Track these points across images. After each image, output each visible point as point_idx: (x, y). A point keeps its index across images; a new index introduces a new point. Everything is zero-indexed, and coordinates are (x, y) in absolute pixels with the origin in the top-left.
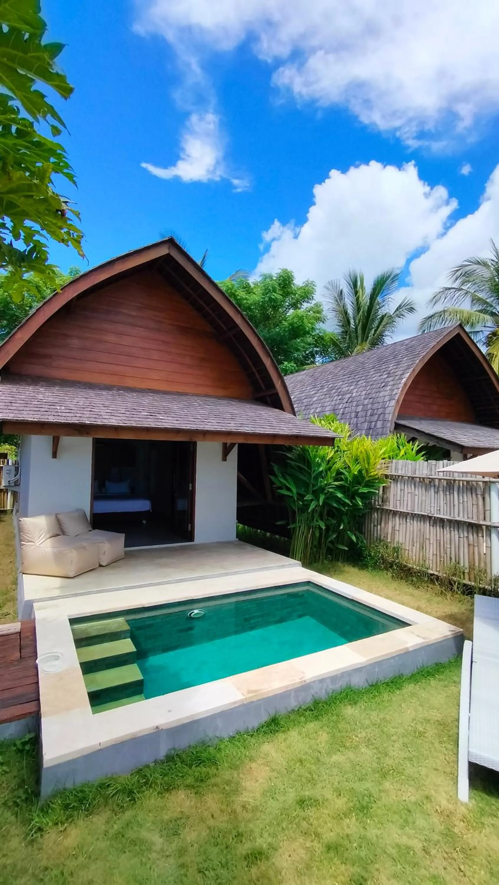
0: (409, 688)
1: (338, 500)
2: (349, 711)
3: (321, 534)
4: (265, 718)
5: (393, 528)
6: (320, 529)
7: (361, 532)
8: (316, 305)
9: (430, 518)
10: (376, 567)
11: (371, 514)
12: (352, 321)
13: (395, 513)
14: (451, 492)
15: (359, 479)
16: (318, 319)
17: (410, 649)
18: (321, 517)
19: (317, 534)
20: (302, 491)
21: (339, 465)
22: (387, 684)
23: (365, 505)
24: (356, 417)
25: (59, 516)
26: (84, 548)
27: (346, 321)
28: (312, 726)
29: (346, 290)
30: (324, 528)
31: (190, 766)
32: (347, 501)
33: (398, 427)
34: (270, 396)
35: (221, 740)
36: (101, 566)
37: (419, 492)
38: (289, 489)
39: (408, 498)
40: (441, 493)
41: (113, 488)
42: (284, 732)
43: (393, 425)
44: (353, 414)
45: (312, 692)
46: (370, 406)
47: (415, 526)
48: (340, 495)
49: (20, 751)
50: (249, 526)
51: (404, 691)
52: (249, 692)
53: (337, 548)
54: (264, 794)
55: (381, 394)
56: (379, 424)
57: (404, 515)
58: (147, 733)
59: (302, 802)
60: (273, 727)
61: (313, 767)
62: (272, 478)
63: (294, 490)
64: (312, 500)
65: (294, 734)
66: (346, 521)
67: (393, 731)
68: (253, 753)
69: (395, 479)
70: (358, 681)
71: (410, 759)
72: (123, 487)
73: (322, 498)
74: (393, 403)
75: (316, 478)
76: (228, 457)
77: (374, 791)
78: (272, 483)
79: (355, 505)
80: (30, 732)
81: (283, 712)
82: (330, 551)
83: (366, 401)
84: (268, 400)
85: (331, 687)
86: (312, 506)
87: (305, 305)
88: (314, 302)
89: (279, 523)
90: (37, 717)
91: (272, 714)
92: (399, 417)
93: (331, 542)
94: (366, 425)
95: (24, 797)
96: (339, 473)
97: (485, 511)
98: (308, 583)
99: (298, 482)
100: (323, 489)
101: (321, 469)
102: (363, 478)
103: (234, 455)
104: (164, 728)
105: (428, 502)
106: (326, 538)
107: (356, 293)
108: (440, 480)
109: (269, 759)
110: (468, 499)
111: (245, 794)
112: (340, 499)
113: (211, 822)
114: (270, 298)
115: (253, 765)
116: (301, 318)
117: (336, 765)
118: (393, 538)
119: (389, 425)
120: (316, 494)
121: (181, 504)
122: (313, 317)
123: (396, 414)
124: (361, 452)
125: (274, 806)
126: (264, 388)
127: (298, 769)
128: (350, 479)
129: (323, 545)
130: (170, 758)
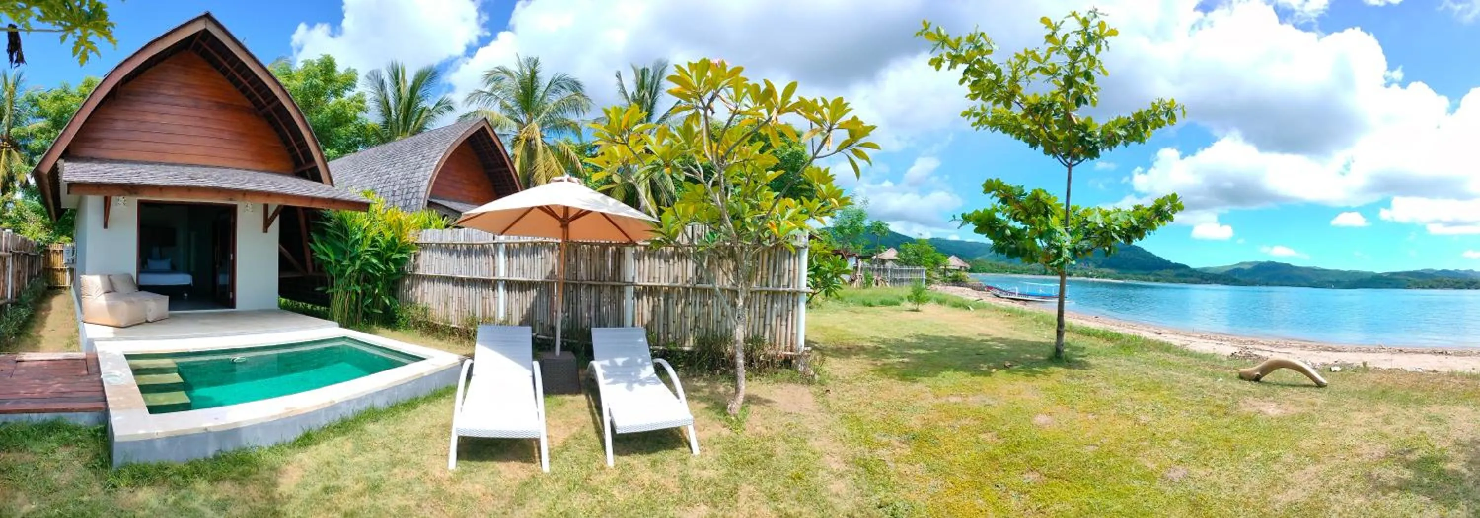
0: (423, 406)
1: (373, 266)
2: (371, 427)
3: (357, 298)
4: (300, 433)
5: (423, 291)
6: (357, 293)
7: (395, 297)
8: (359, 94)
9: (453, 278)
10: (407, 327)
11: (403, 279)
12: (393, 111)
13: (424, 278)
14: (470, 256)
15: (392, 245)
16: (361, 109)
17: (426, 374)
18: (358, 282)
19: (354, 298)
20: (340, 258)
21: (373, 233)
22: (405, 405)
23: (398, 270)
24: (393, 195)
25: (111, 277)
26: (133, 302)
27: (387, 112)
28: (338, 440)
29: (388, 81)
30: (360, 291)
31: (235, 466)
32: (382, 267)
33: (430, 205)
34: (310, 170)
35: (260, 448)
36: (147, 322)
37: (445, 256)
38: (326, 255)
39: (435, 263)
40: (462, 256)
41: (153, 264)
42: (316, 444)
43: (426, 203)
44: (390, 194)
45: (340, 411)
46: (405, 186)
47: (441, 287)
48: (374, 261)
49: (94, 436)
50: (291, 299)
51: (419, 409)
52: (287, 409)
53: (373, 313)
54: (297, 486)
55: (416, 175)
56: (414, 202)
57: (432, 279)
58: (197, 432)
59: (326, 490)
60: (307, 440)
61: (339, 467)
62: (312, 245)
63: (332, 256)
64: (349, 266)
65: (323, 446)
66: (380, 286)
67: (405, 437)
68: (289, 459)
69: (425, 247)
70: (380, 403)
71: (416, 453)
72: (165, 265)
73: (358, 263)
74: (426, 182)
75: (353, 245)
76: (270, 229)
77: (385, 476)
78: (312, 251)
79: (388, 270)
80: (100, 424)
81: (315, 429)
82: (366, 315)
83: (403, 181)
84: (308, 174)
85: (358, 408)
86: (349, 271)
87: (348, 94)
88: (356, 91)
89: (319, 289)
90: (106, 412)
91: (306, 429)
92: (430, 197)
93: (367, 306)
94: (401, 203)
95: (100, 463)
96: (374, 240)
97: (494, 268)
98: (344, 338)
99: (336, 250)
100: (360, 256)
101: (357, 237)
102: (396, 245)
103: (275, 225)
104: (212, 430)
105: (452, 264)
106: (362, 303)
107: (397, 83)
108: (461, 244)
109: (303, 463)
110: (483, 260)
111: (281, 486)
112: (375, 265)
113: (252, 504)
114: (311, 85)
115: (289, 467)
116: (343, 106)
117: (357, 464)
118: (422, 301)
119: (422, 202)
120: (352, 260)
121: (222, 279)
122: (356, 107)
123: (429, 193)
124: (394, 221)
125: (305, 494)
126: (304, 162)
127: (326, 469)
128: (384, 245)
129: (359, 310)
130: (216, 457)
